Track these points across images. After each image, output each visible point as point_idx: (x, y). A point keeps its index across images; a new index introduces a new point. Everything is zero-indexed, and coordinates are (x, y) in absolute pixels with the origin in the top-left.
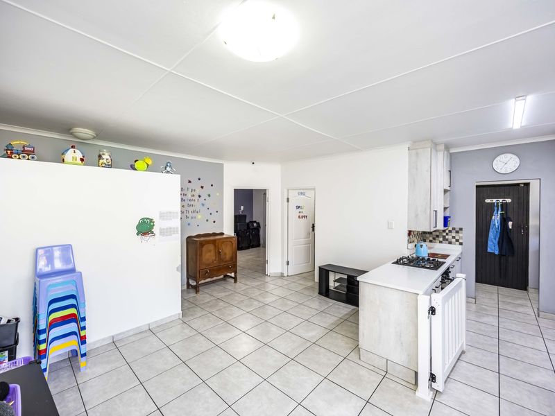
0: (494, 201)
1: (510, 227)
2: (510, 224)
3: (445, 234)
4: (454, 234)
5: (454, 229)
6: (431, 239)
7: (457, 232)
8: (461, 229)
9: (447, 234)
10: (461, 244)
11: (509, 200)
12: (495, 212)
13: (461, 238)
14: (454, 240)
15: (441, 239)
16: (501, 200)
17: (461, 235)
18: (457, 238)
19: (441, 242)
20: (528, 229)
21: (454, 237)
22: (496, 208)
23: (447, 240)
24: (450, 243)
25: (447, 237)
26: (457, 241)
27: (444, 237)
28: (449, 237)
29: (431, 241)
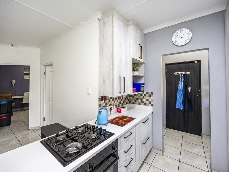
0: (180, 73)
1: (190, 91)
2: (189, 89)
3: (142, 97)
4: (147, 98)
5: (147, 93)
6: (134, 101)
7: (150, 96)
8: (152, 93)
9: (143, 97)
10: (152, 105)
11: (188, 73)
12: (180, 81)
13: (152, 100)
14: (147, 102)
15: (140, 101)
16: (183, 73)
17: (152, 98)
18: (150, 100)
19: (139, 104)
20: (200, 93)
21: (147, 100)
22: (180, 78)
23: (143, 102)
24: (145, 104)
25: (143, 100)
26: (150, 103)
27: (141, 99)
28: (144, 100)
29: (133, 103)
